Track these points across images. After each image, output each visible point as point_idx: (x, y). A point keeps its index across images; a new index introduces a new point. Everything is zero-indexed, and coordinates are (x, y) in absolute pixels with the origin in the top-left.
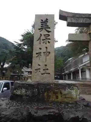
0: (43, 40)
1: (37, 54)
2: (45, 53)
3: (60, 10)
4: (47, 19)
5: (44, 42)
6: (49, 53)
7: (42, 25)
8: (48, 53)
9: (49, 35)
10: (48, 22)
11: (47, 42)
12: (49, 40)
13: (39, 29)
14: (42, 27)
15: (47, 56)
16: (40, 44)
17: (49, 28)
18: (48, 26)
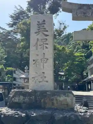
0: (40, 45)
1: (34, 60)
2: (43, 60)
4: (44, 21)
5: (41, 47)
7: (39, 27)
8: (46, 60)
9: (47, 39)
10: (45, 24)
11: (45, 48)
12: (47, 46)
13: (36, 33)
14: (39, 30)
15: (45, 63)
16: (37, 49)
17: (47, 31)
18: (45, 29)
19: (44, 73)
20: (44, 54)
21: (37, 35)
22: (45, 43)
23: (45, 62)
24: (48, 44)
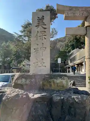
0: (39, 37)
1: (35, 49)
2: (42, 49)
3: (57, 4)
4: (43, 17)
5: (41, 38)
6: (46, 48)
7: (39, 22)
8: (44, 49)
9: (45, 32)
10: (43, 19)
11: (44, 38)
12: (45, 37)
13: (36, 26)
14: (39, 24)
16: (37, 40)
17: (45, 25)
18: (44, 23)
19: (43, 59)
20: (43, 43)
21: (37, 28)
22: (43, 34)
23: (43, 50)
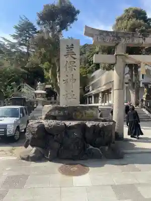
1: (64, 80)
3: (86, 26)
4: (73, 45)
5: (70, 69)
6: (75, 80)
7: (68, 51)
9: (75, 62)
10: (73, 48)
16: (66, 71)
17: (75, 55)
18: (73, 52)
19: (72, 91)
20: (73, 75)
21: (67, 58)
22: (73, 65)
23: (73, 82)
24: (75, 66)
